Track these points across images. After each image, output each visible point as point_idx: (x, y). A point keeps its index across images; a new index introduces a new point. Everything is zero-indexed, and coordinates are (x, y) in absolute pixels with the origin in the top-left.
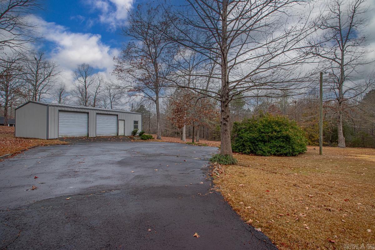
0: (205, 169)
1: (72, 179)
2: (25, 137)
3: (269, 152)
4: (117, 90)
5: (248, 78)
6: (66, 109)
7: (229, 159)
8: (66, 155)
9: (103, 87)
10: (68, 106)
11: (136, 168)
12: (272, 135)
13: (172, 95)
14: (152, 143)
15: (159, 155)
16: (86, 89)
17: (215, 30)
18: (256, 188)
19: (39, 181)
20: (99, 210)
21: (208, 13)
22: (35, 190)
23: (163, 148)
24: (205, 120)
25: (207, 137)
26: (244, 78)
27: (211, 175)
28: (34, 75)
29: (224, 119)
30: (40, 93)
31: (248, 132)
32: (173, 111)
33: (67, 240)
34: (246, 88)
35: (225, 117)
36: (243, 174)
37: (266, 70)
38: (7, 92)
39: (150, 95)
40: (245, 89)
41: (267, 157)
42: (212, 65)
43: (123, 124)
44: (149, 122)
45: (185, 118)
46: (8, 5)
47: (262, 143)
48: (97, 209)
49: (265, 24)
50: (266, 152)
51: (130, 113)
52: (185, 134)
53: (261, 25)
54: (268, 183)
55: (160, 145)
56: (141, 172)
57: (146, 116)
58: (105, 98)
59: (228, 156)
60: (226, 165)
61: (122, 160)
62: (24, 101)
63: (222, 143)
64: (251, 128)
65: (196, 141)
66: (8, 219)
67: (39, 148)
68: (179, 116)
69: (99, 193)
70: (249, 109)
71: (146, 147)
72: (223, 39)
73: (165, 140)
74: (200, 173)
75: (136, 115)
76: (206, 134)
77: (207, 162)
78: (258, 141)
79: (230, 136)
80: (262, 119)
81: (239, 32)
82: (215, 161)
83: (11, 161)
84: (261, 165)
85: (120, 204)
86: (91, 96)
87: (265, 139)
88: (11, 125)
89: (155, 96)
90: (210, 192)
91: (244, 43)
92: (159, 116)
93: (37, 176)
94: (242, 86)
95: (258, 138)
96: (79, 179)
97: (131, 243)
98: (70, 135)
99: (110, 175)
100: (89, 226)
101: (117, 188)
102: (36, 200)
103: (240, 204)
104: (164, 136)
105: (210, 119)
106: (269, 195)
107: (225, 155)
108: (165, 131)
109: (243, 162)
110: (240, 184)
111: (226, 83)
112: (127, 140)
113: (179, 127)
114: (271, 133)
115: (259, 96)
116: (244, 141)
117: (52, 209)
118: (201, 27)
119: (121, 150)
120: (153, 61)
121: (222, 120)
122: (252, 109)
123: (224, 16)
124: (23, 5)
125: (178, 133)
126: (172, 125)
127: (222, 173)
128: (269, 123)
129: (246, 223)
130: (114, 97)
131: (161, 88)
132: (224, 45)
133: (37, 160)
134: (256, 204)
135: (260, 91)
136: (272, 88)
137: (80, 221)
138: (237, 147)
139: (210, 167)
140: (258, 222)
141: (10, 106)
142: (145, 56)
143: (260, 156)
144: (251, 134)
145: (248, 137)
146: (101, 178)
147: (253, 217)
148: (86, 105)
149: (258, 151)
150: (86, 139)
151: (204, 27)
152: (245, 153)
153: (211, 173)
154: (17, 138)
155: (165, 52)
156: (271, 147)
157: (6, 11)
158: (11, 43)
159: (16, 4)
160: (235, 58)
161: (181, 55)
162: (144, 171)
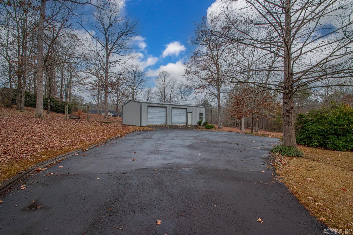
0: (266, 159)
1: (156, 156)
2: (128, 124)
3: (344, 147)
4: (186, 89)
5: (318, 67)
6: (152, 105)
7: (293, 151)
8: (152, 138)
9: (176, 87)
10: (153, 102)
11: (202, 152)
12: (349, 128)
13: (231, 90)
14: (214, 132)
15: (221, 142)
16: (164, 89)
17: (277, 24)
18: (329, 184)
19: (136, 155)
20: (175, 182)
21: (269, 9)
22: (134, 161)
23: (224, 136)
24: (264, 112)
25: (266, 128)
26: (313, 68)
27: (273, 165)
28: (132, 82)
29: (287, 110)
30: (136, 94)
31: (316, 124)
32: (233, 104)
33: (155, 200)
34: (316, 78)
35: (288, 109)
36: (311, 168)
37: (341, 57)
38: (117, 94)
39: (212, 91)
40: (313, 79)
41: (341, 152)
42: (272, 59)
43: (191, 115)
44: (211, 114)
45: (244, 110)
46: (117, 36)
47: (334, 136)
48: (174, 181)
49: (338, 6)
50: (341, 146)
51: (196, 107)
52: (244, 125)
53: (334, 9)
54: (343, 180)
55: (222, 134)
56: (206, 155)
57: (209, 109)
58: (177, 96)
59: (292, 148)
60: (289, 156)
61: (191, 144)
62: (127, 100)
63: (284, 135)
64: (320, 120)
65: (255, 132)
66: (119, 179)
67: (137, 132)
68: (238, 109)
69: (175, 169)
70: (316, 100)
71: (210, 135)
72: (286, 31)
73: (226, 130)
74: (261, 162)
75: (201, 108)
76: (265, 125)
77: (268, 152)
78: (329, 134)
79: (294, 128)
80: (334, 110)
81: (305, 21)
82: (276, 152)
83: (120, 140)
84: (333, 160)
85: (191, 180)
86: (168, 95)
87: (338, 132)
88: (120, 116)
89: (217, 92)
90: (273, 182)
91: (313, 31)
92: (220, 109)
93: (136, 151)
94: (309, 76)
95: (329, 130)
96: (161, 156)
97: (201, 213)
98: (155, 123)
99: (182, 155)
100: (169, 193)
101: (188, 166)
102: (135, 168)
103: (309, 199)
104: (224, 126)
105: (270, 111)
106: (346, 194)
107: (288, 147)
108: (225, 121)
109: (309, 155)
110: (308, 178)
111: (289, 75)
112: (194, 129)
113: (238, 119)
114: (348, 126)
115: (329, 86)
116: (311, 133)
117: (145, 176)
118: (262, 24)
119: (190, 137)
120: (215, 62)
121: (284, 112)
122: (320, 100)
123: (287, 9)
124: (126, 34)
125: (237, 124)
126: (232, 116)
127: (284, 164)
128: (345, 114)
129: (316, 219)
130: (184, 94)
131: (222, 85)
132: (288, 37)
133: (135, 140)
134: (328, 202)
135: (331, 80)
136: (350, 75)
137: (163, 188)
138: (302, 139)
139: (271, 157)
140: (333, 221)
141: (120, 104)
142: (208, 59)
143: (331, 150)
144: (320, 127)
145: (317, 129)
146: (176, 157)
147: (326, 216)
148: (164, 102)
149: (329, 145)
150: (165, 127)
151: (265, 24)
152: (312, 146)
153: (272, 163)
154: (123, 125)
155: (225, 53)
156: (346, 142)
157: (117, 40)
158: (119, 61)
159: (122, 34)
160: (302, 48)
161: (241, 54)
162: (209, 155)
